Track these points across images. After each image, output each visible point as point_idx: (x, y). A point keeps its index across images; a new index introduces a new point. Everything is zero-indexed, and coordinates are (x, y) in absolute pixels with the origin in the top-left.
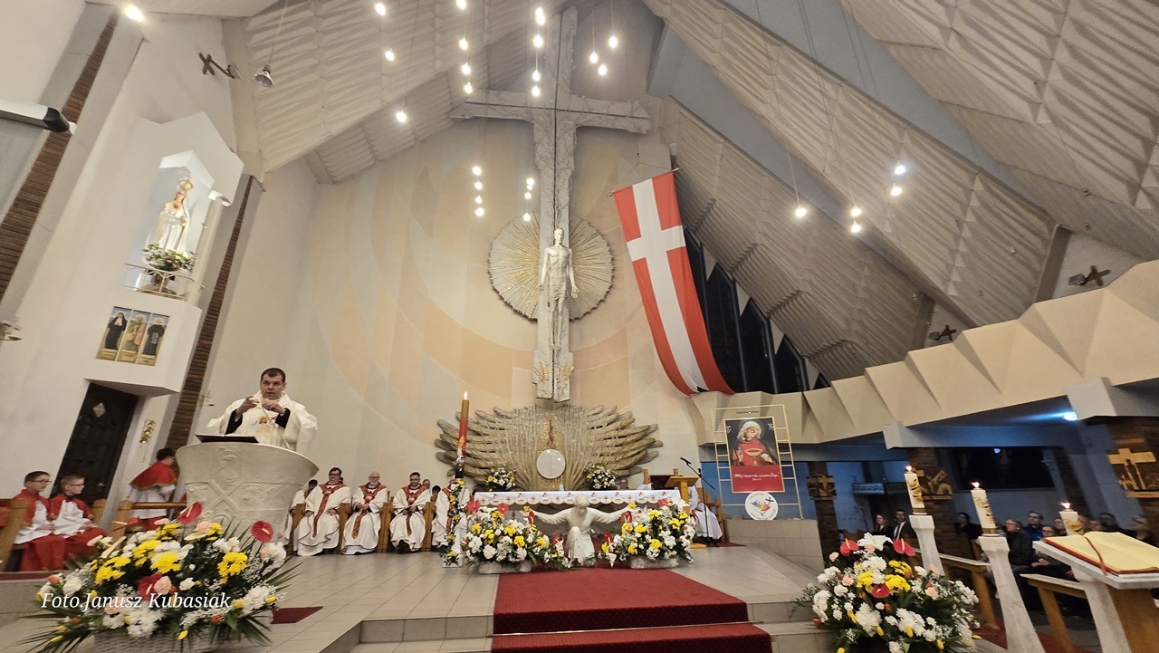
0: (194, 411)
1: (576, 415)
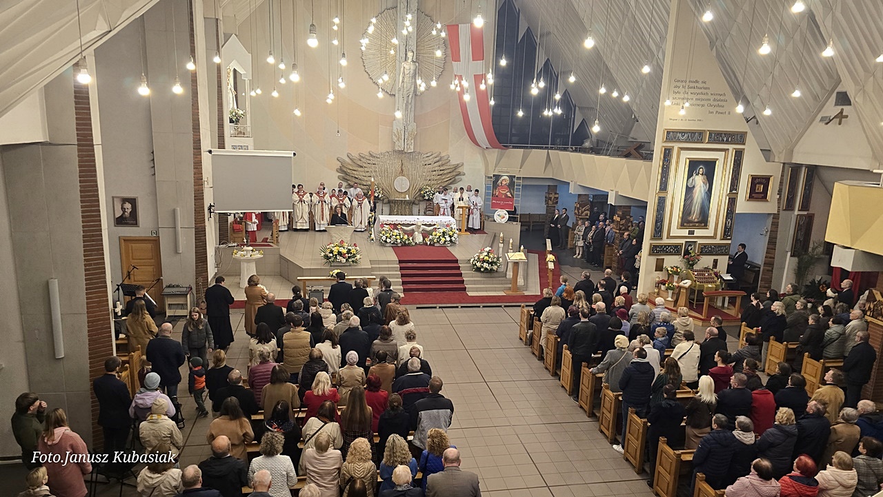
1: (417, 157)
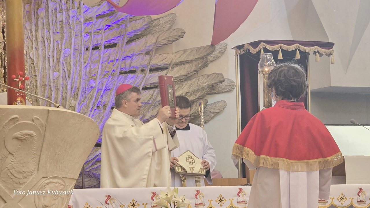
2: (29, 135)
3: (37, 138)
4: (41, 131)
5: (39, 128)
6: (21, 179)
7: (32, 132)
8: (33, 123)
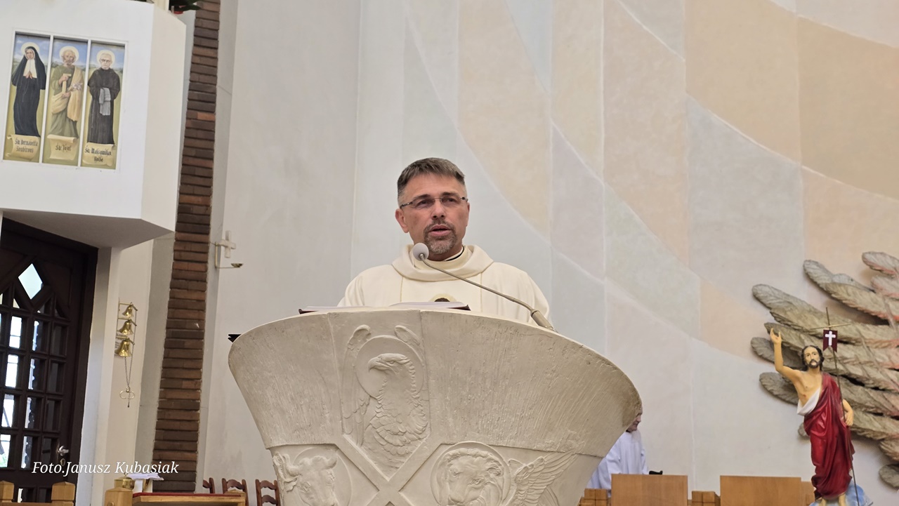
0: (205, 281)
2: (395, 361)
3: (413, 367)
4: (417, 353)
5: (411, 347)
6: (399, 446)
7: (399, 356)
8: (397, 338)
